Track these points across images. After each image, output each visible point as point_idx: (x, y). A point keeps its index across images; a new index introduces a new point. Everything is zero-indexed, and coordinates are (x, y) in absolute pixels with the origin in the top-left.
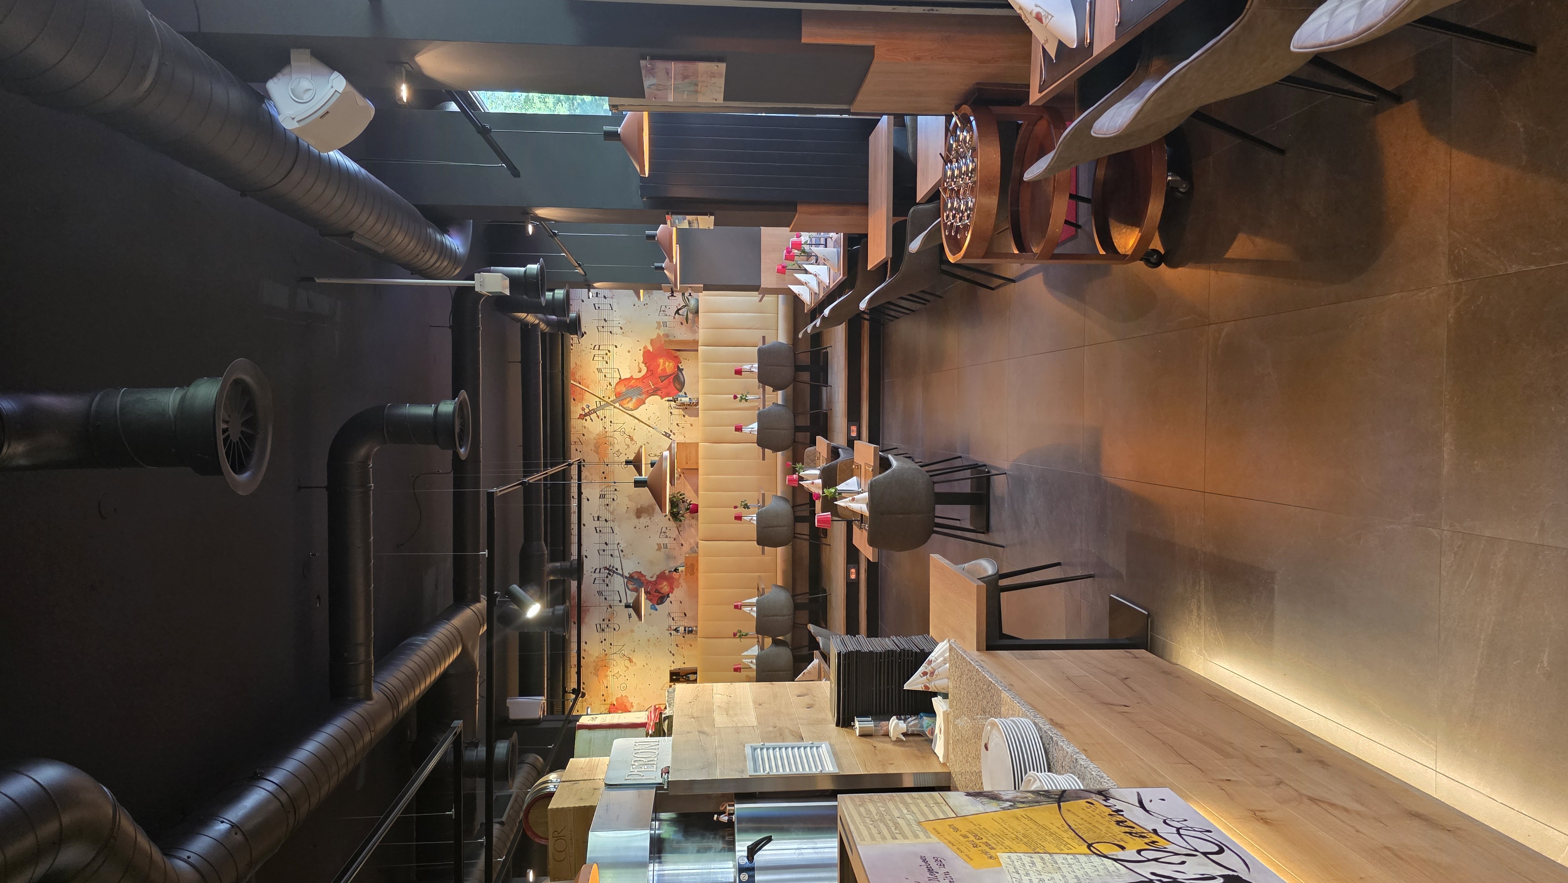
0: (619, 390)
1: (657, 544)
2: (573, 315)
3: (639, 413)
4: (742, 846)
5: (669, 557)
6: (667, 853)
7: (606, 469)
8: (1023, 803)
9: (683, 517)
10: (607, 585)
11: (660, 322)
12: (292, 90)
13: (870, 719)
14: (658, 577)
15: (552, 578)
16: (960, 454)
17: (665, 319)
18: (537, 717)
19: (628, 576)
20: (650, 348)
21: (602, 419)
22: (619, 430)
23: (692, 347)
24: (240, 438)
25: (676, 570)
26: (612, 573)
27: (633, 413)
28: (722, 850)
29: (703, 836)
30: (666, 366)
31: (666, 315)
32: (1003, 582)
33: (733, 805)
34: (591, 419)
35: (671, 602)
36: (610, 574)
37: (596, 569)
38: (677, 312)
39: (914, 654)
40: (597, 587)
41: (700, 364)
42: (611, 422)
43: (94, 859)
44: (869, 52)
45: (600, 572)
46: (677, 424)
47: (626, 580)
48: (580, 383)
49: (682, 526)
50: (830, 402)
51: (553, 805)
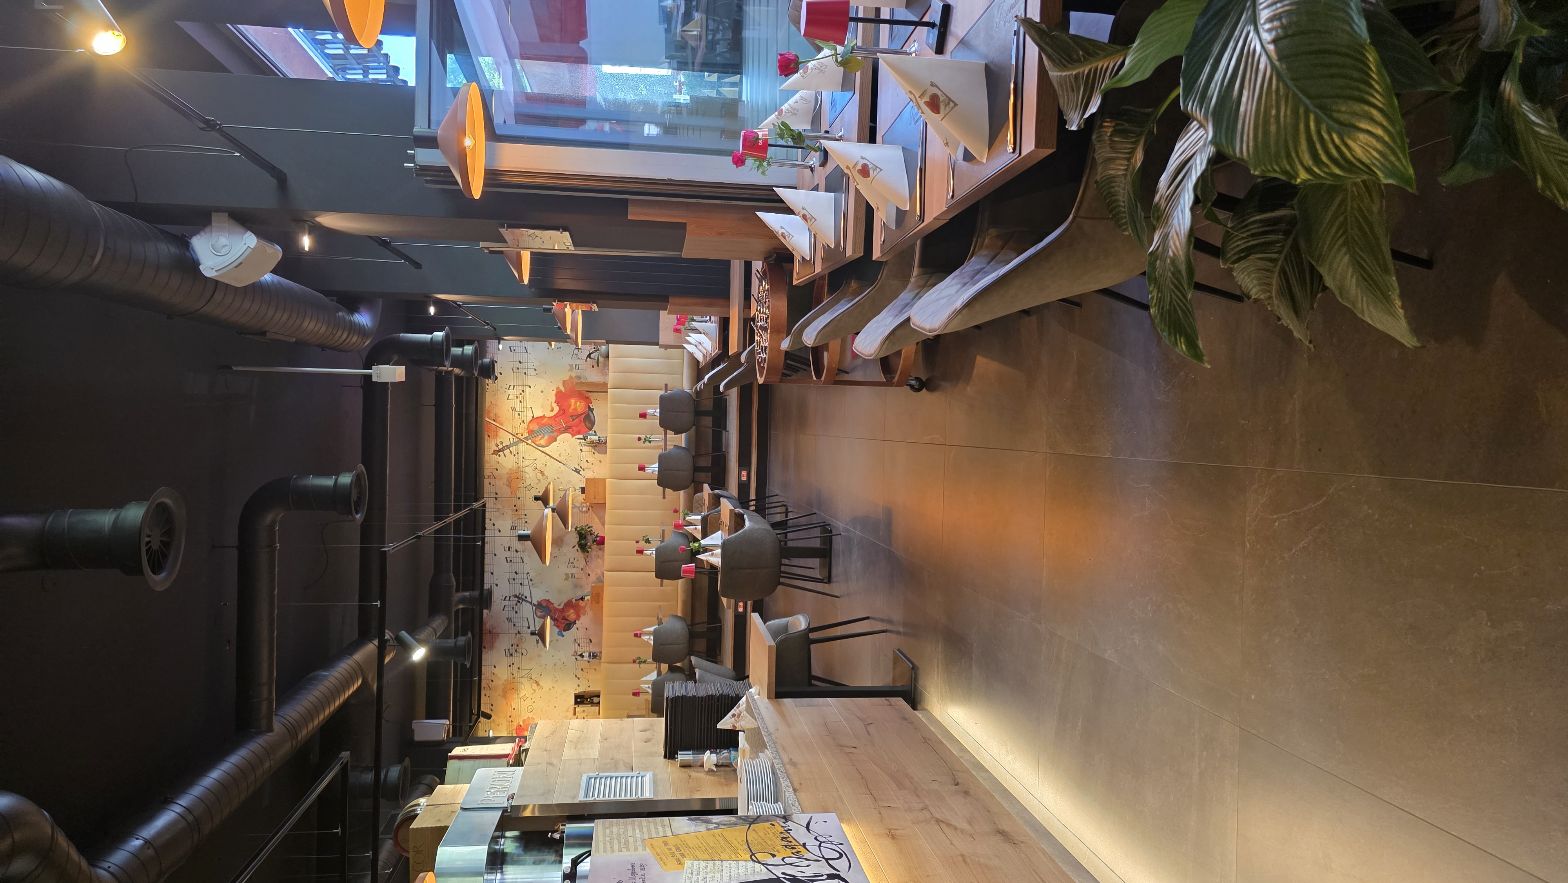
0: (531, 428)
1: (565, 574)
2: (487, 360)
3: (550, 449)
4: (568, 856)
5: (576, 586)
6: (507, 865)
7: (518, 503)
8: (725, 825)
9: (590, 548)
10: (516, 612)
11: (572, 365)
12: (213, 246)
13: (691, 752)
14: (565, 605)
15: (461, 606)
16: (815, 511)
17: (578, 362)
18: (441, 739)
19: (536, 604)
20: (563, 389)
21: (515, 455)
22: (531, 466)
23: (602, 388)
24: (159, 547)
25: (582, 599)
26: (521, 601)
27: (545, 449)
28: (553, 862)
29: (540, 850)
30: (577, 406)
31: (579, 358)
32: (812, 636)
33: (564, 825)
34: (504, 455)
35: (577, 629)
36: (519, 602)
37: (506, 597)
38: (589, 356)
39: (730, 698)
40: (506, 614)
41: (609, 404)
42: (523, 458)
43: (36, 869)
44: (683, 226)
45: (509, 600)
46: (587, 461)
47: (534, 608)
48: (494, 421)
49: (589, 557)
50: (727, 446)
51: (414, 825)
